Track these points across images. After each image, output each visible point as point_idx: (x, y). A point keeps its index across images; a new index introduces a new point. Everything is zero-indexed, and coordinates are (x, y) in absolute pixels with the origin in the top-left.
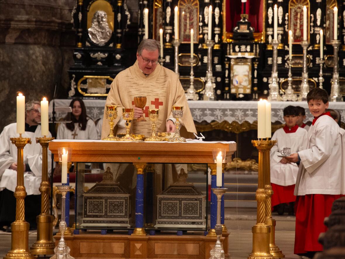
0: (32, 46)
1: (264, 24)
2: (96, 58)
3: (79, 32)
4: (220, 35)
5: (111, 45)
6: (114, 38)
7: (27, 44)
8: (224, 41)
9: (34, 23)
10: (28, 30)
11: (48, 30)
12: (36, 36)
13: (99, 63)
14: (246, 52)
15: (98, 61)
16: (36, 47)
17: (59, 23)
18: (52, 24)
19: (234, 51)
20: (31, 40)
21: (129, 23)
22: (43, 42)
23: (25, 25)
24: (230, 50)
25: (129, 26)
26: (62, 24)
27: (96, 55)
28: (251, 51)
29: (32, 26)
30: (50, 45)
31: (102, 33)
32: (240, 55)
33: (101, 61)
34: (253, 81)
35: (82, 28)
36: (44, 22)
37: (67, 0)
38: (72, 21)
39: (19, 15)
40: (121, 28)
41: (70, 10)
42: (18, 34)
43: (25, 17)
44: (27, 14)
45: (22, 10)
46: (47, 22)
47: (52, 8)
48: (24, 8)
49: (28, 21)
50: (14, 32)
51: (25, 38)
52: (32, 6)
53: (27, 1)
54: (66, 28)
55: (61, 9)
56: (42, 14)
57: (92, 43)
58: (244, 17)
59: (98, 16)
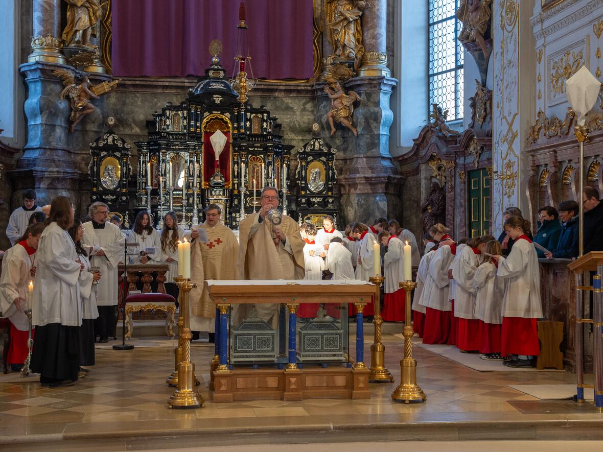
0: (60, 191)
1: (231, 176)
3: (94, 180)
4: (200, 184)
6: (120, 185)
7: (56, 189)
8: (203, 188)
9: (62, 174)
10: (58, 179)
11: (71, 179)
12: (63, 183)
14: (220, 195)
16: (63, 190)
17: (80, 174)
18: (75, 174)
19: (211, 194)
20: (59, 186)
21: (131, 174)
22: (68, 187)
23: (56, 175)
24: (208, 194)
25: (131, 176)
26: (82, 174)
27: (107, 197)
28: (224, 194)
29: (61, 175)
30: (72, 190)
32: (215, 197)
34: (226, 216)
35: (96, 177)
36: (69, 173)
37: (84, 157)
38: (89, 172)
39: (51, 167)
40: (126, 178)
41: (87, 165)
42: (50, 181)
43: (56, 169)
44: (57, 167)
45: (53, 164)
46: (72, 173)
47: (74, 163)
48: (54, 162)
49: (58, 172)
50: (46, 180)
51: (55, 184)
52: (60, 161)
53: (56, 158)
54: (83, 177)
55: (79, 164)
56: (68, 167)
57: (104, 188)
58: (217, 171)
59: (108, 169)
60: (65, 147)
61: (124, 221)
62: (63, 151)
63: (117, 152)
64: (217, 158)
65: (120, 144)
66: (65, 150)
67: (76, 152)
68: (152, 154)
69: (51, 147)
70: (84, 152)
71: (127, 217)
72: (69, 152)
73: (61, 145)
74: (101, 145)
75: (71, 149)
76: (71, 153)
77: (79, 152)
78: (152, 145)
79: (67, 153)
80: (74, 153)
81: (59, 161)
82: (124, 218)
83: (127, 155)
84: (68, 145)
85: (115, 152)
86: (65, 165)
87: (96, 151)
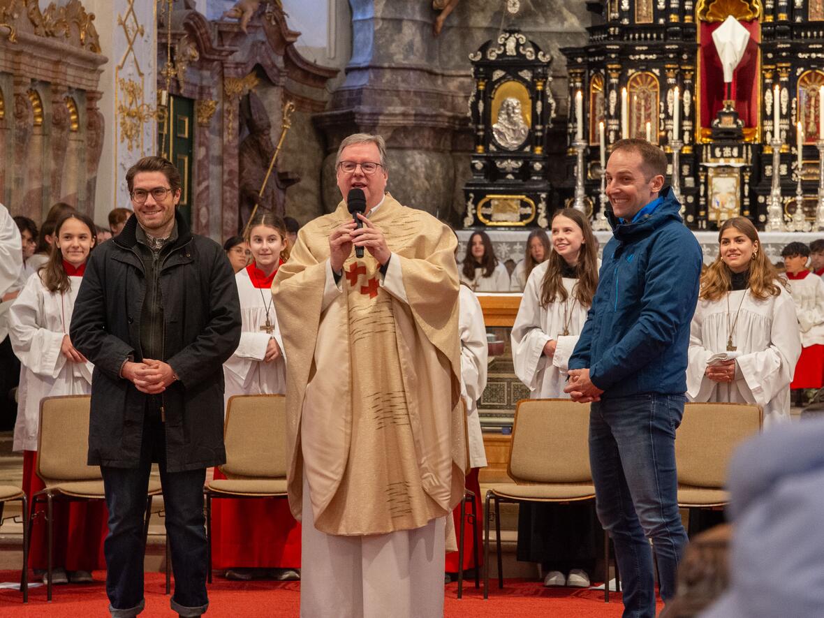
0: (410, 152)
1: (759, 115)
2: (504, 169)
3: (478, 130)
4: (692, 133)
5: (527, 149)
6: (531, 139)
7: (402, 148)
8: (698, 142)
9: (413, 118)
10: (404, 129)
11: (433, 128)
12: (416, 137)
13: (510, 176)
14: (732, 157)
15: (507, 173)
16: (416, 152)
17: (450, 118)
18: (440, 119)
19: (713, 156)
20: (408, 143)
21: (553, 115)
22: (426, 145)
23: (400, 121)
24: (707, 154)
25: (554, 121)
26: (455, 118)
27: (505, 164)
28: (740, 155)
29: (410, 122)
30: (436, 150)
31: (514, 130)
32: (722, 162)
33: (513, 174)
34: (742, 201)
35: (484, 123)
36: (427, 116)
37: (462, 83)
38: (469, 114)
39: (390, 105)
40: (542, 124)
41: (467, 98)
42: (389, 134)
43: (399, 109)
44: (403, 104)
45: (396, 99)
46: (432, 116)
47: (440, 95)
48: (398, 96)
49: (404, 115)
50: (383, 131)
51: (399, 139)
52: (410, 92)
53: (402, 86)
54: (460, 125)
55: (453, 96)
56: (425, 104)
57: (498, 146)
58: (729, 104)
59: (508, 106)
60: (423, 63)
61: (537, 215)
62: (418, 72)
63: (525, 71)
64: (728, 78)
65: (529, 54)
66: (422, 70)
67: (446, 72)
68: (592, 72)
69: (393, 65)
70: (463, 73)
71: (542, 206)
72: (431, 73)
73: (414, 60)
74: (492, 57)
75: (437, 67)
76: (436, 74)
77: (453, 72)
78: (593, 55)
79: (427, 75)
80: (443, 75)
81: (408, 92)
82: (537, 208)
83: (545, 77)
84: (430, 57)
85: (521, 71)
86: (419, 100)
87: (484, 69)
